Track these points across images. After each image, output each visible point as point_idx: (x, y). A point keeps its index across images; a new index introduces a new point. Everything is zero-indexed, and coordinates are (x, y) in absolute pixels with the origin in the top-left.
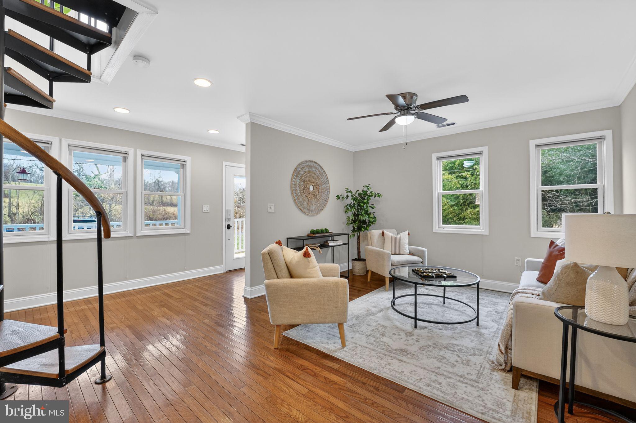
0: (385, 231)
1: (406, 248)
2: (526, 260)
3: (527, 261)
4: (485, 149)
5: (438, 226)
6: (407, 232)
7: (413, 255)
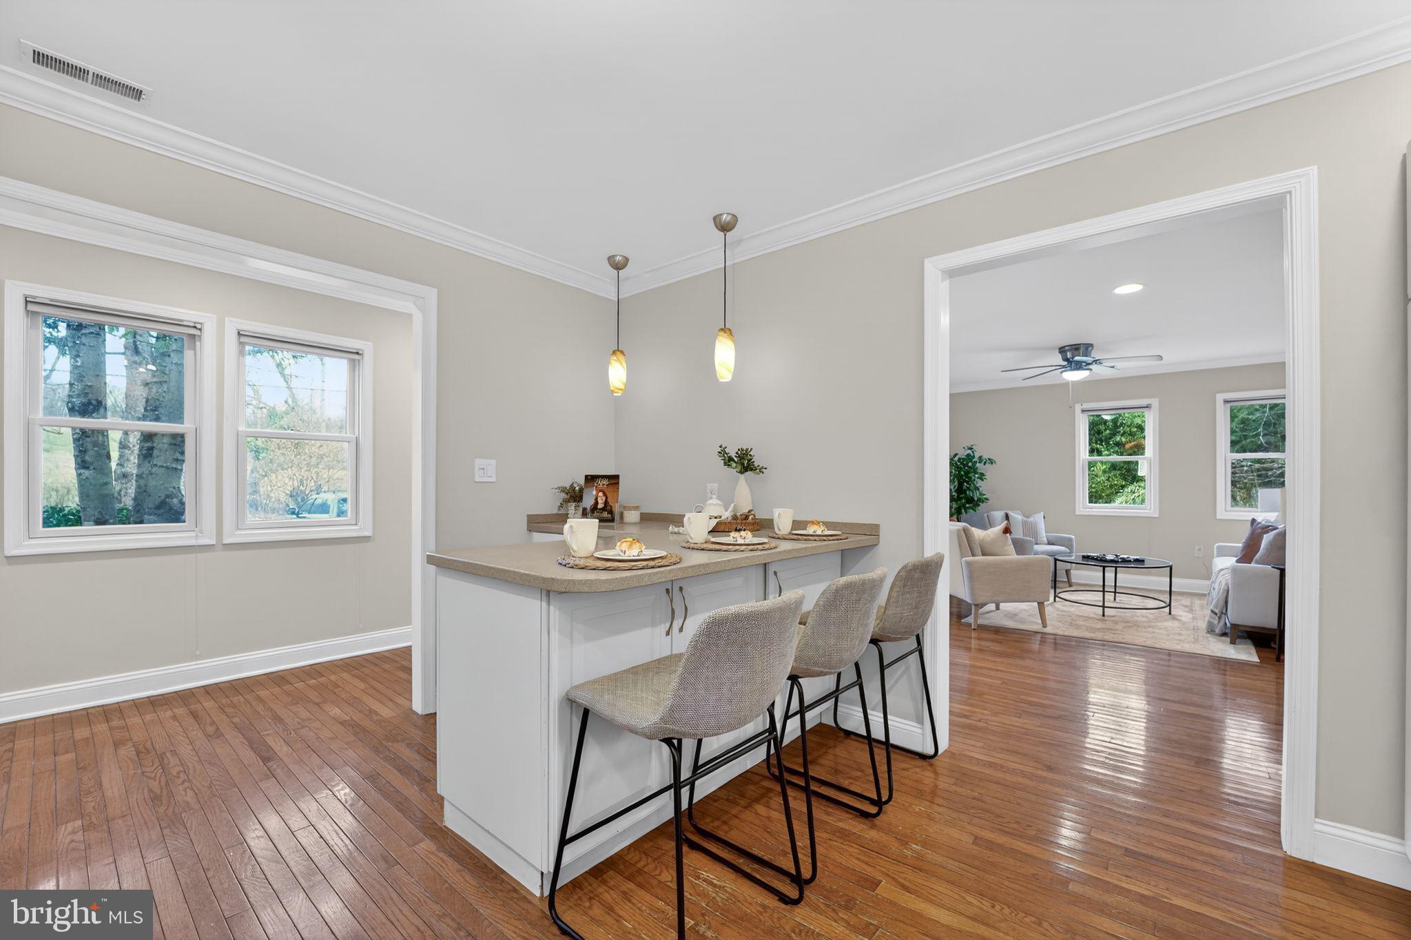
0: (1011, 514)
1: (1043, 536)
2: (1216, 545)
3: (1217, 547)
4: (1155, 402)
5: (1084, 506)
6: (1042, 514)
7: (1053, 544)
